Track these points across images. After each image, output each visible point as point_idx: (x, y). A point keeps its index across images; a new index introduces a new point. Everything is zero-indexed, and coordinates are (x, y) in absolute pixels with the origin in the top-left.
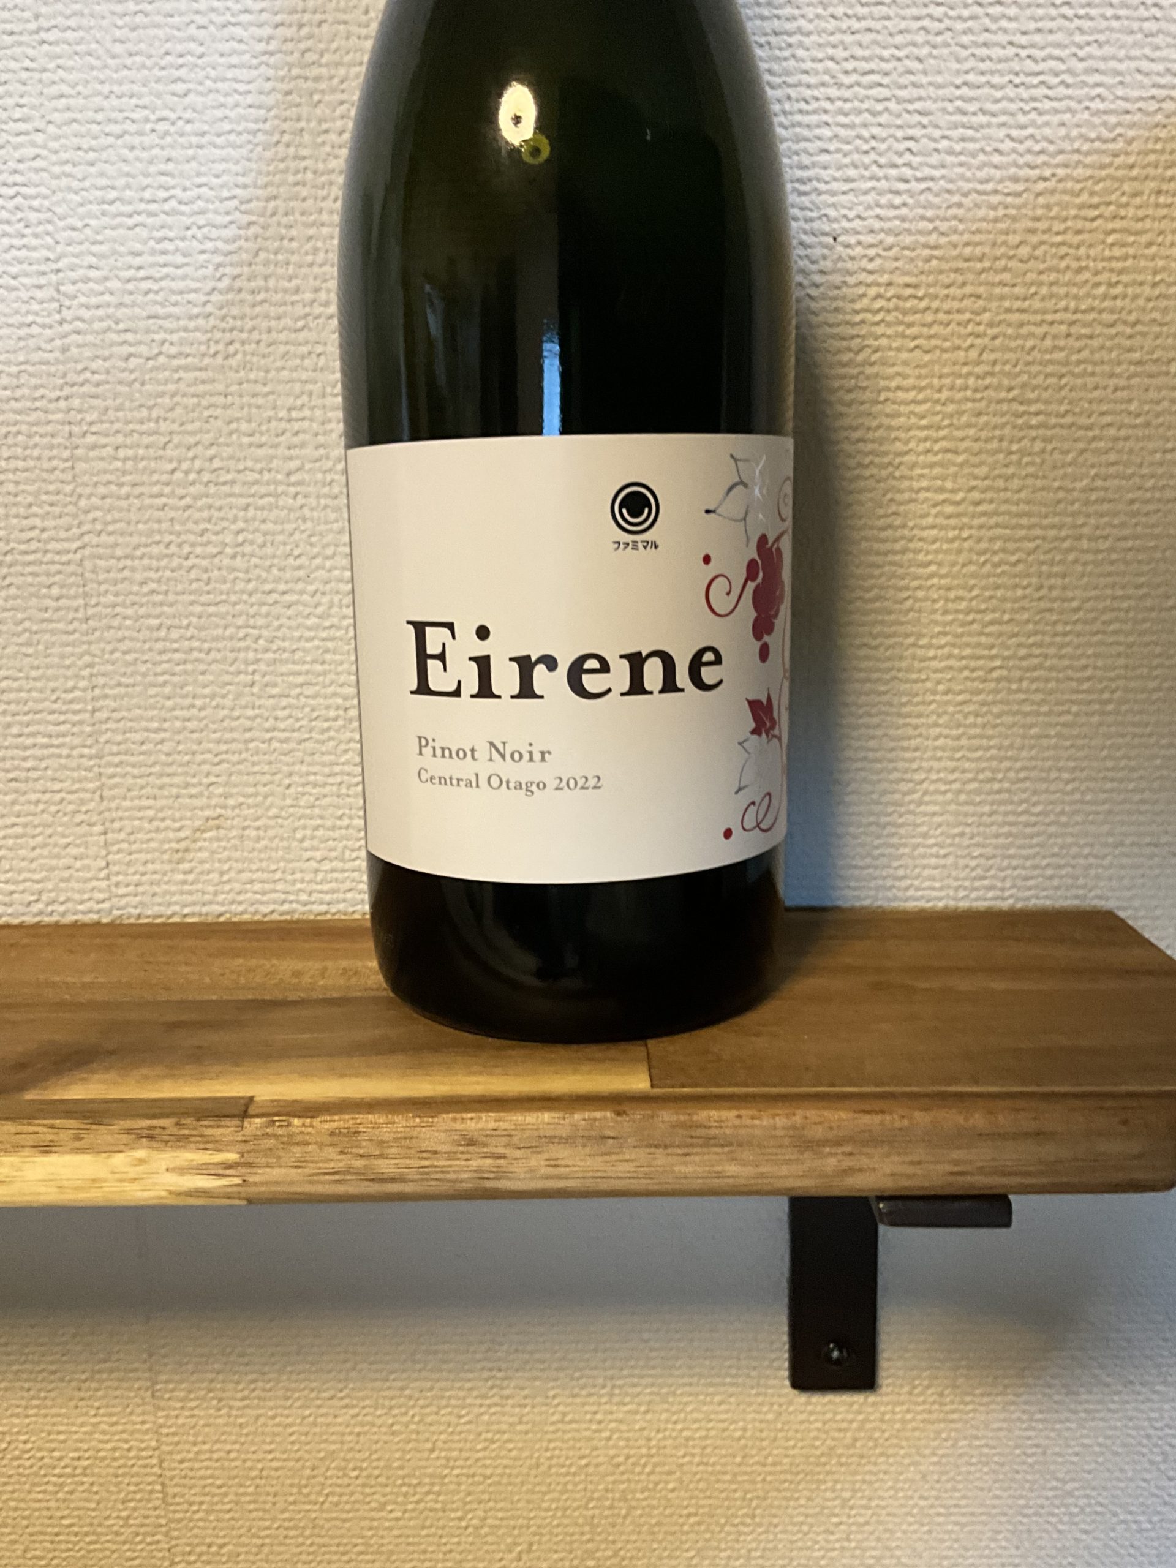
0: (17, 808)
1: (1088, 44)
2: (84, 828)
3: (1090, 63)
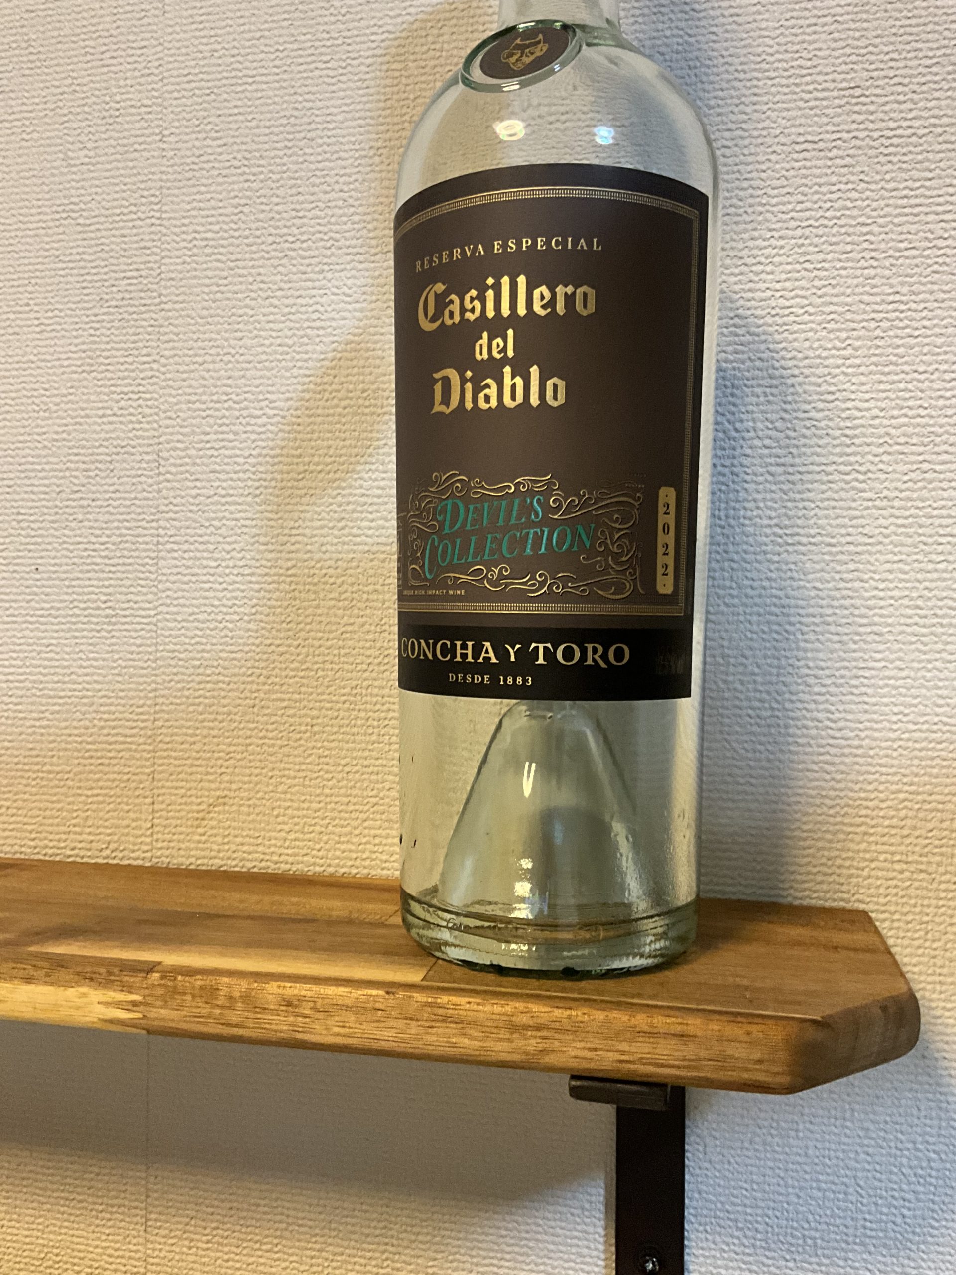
0: (100, 784)
1: (824, 286)
2: (141, 800)
3: (827, 299)
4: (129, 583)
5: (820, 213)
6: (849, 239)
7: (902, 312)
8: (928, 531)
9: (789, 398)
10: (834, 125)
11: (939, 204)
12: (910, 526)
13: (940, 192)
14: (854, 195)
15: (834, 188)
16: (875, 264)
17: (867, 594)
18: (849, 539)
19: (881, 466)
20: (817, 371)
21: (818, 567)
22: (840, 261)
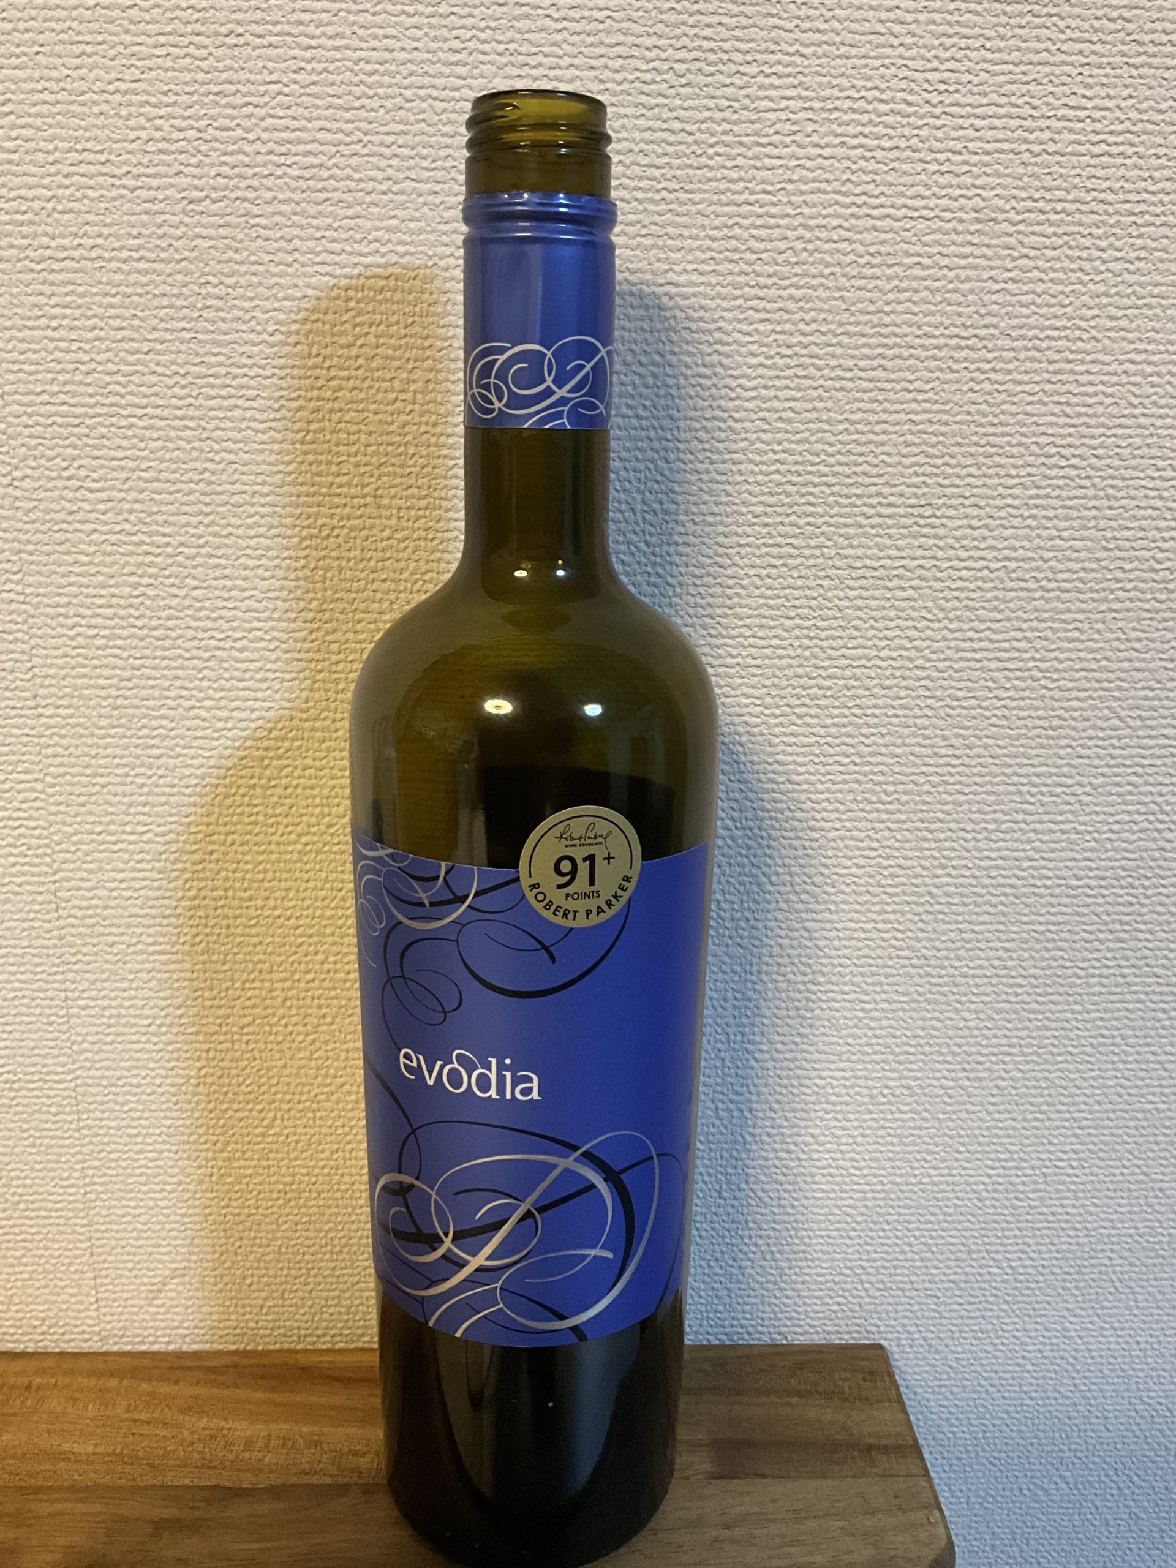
0: (24, 1260)
2: (79, 1275)
4: (32, 1044)
5: (875, 653)
6: (903, 683)
7: (953, 766)
8: (962, 989)
9: (830, 853)
10: (898, 549)
11: (1005, 651)
12: (946, 985)
13: (1007, 636)
14: (912, 633)
15: (892, 624)
16: (930, 714)
17: (897, 1050)
18: (883, 996)
19: (921, 925)
20: (860, 825)
21: (851, 1023)
22: (893, 707)
